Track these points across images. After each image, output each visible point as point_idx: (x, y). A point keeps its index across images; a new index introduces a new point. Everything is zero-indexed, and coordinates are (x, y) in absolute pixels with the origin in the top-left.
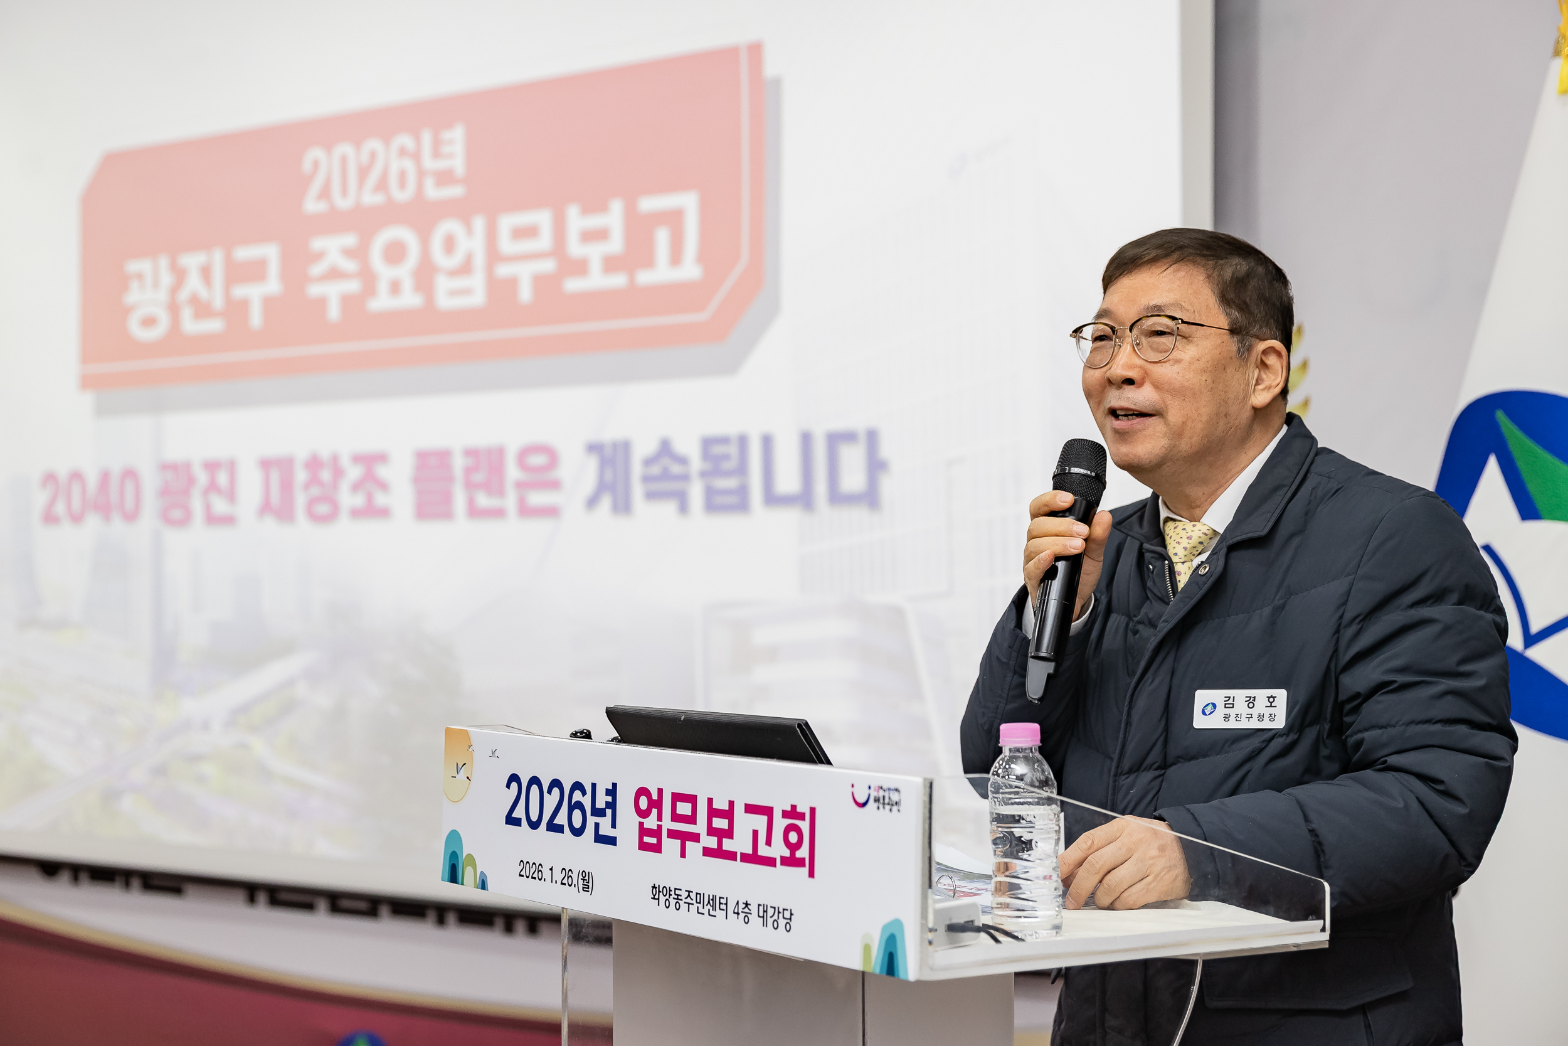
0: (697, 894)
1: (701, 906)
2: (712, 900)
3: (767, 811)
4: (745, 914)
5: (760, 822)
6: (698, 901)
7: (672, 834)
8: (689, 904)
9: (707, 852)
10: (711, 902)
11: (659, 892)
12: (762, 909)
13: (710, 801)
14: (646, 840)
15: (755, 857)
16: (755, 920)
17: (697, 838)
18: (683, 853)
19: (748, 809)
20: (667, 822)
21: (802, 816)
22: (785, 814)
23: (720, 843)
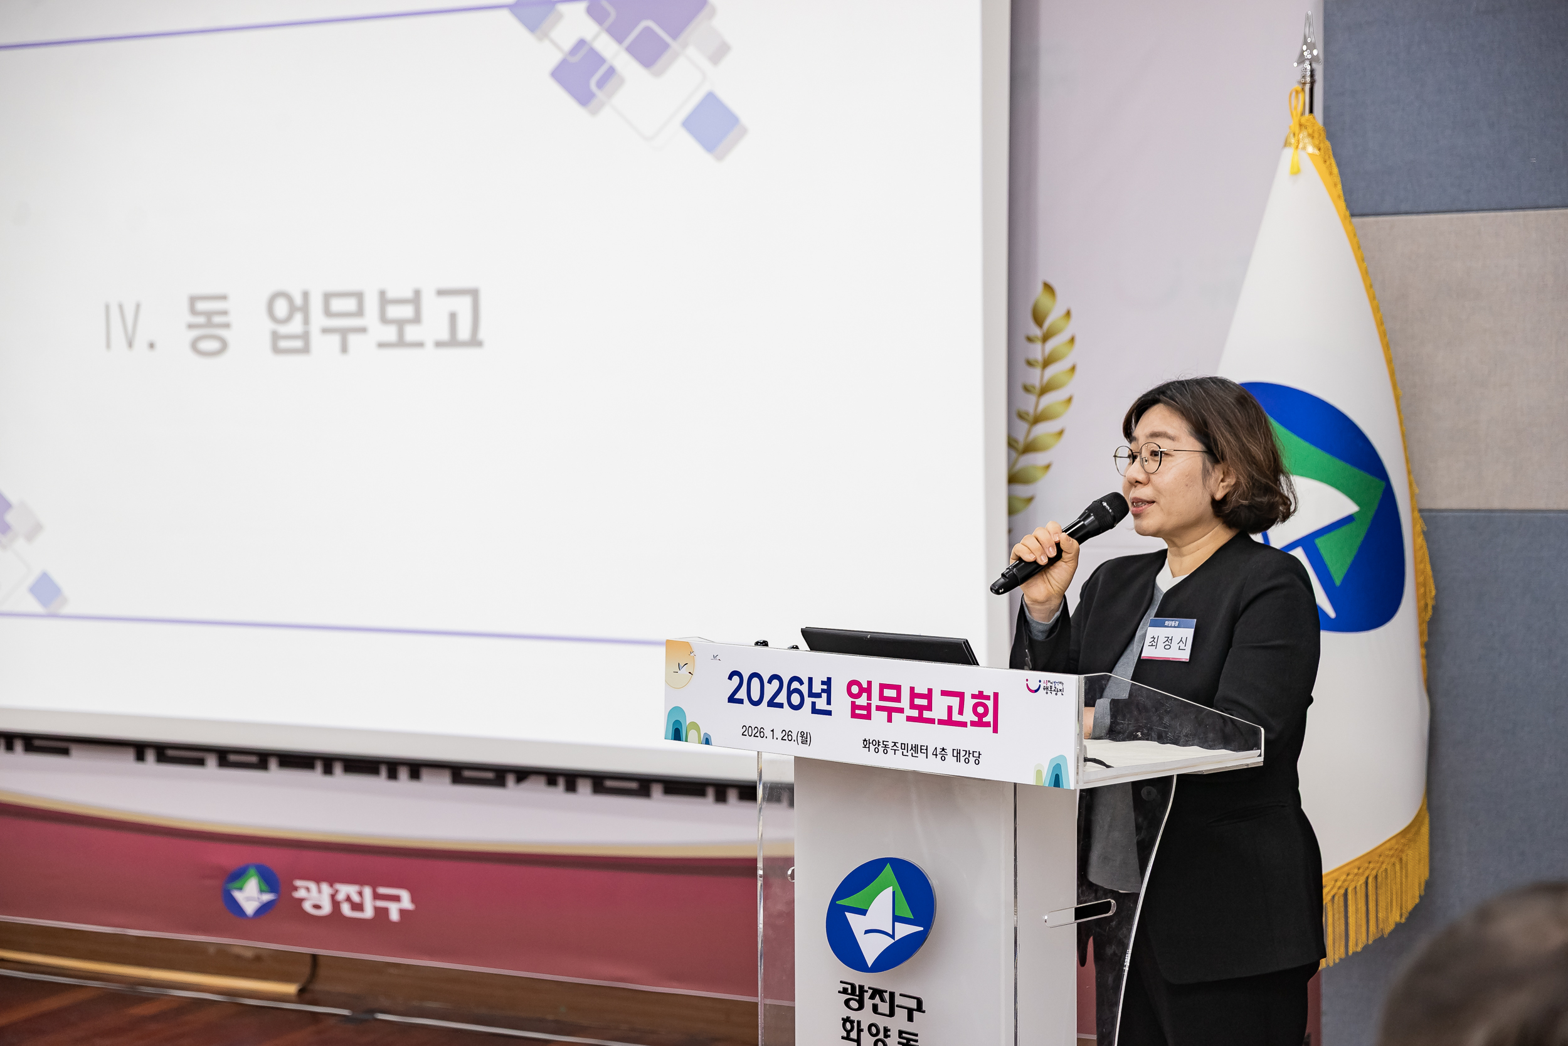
0: (902, 744)
1: (905, 752)
2: (915, 747)
3: (961, 695)
4: (942, 755)
5: (955, 702)
6: (903, 748)
7: (879, 708)
8: (895, 750)
9: (909, 719)
10: (914, 749)
11: (869, 743)
12: (955, 752)
13: (912, 689)
14: (857, 712)
15: (949, 722)
16: (950, 758)
17: (901, 710)
18: (890, 720)
19: (944, 693)
20: (876, 701)
21: (988, 698)
22: (974, 696)
23: (921, 714)
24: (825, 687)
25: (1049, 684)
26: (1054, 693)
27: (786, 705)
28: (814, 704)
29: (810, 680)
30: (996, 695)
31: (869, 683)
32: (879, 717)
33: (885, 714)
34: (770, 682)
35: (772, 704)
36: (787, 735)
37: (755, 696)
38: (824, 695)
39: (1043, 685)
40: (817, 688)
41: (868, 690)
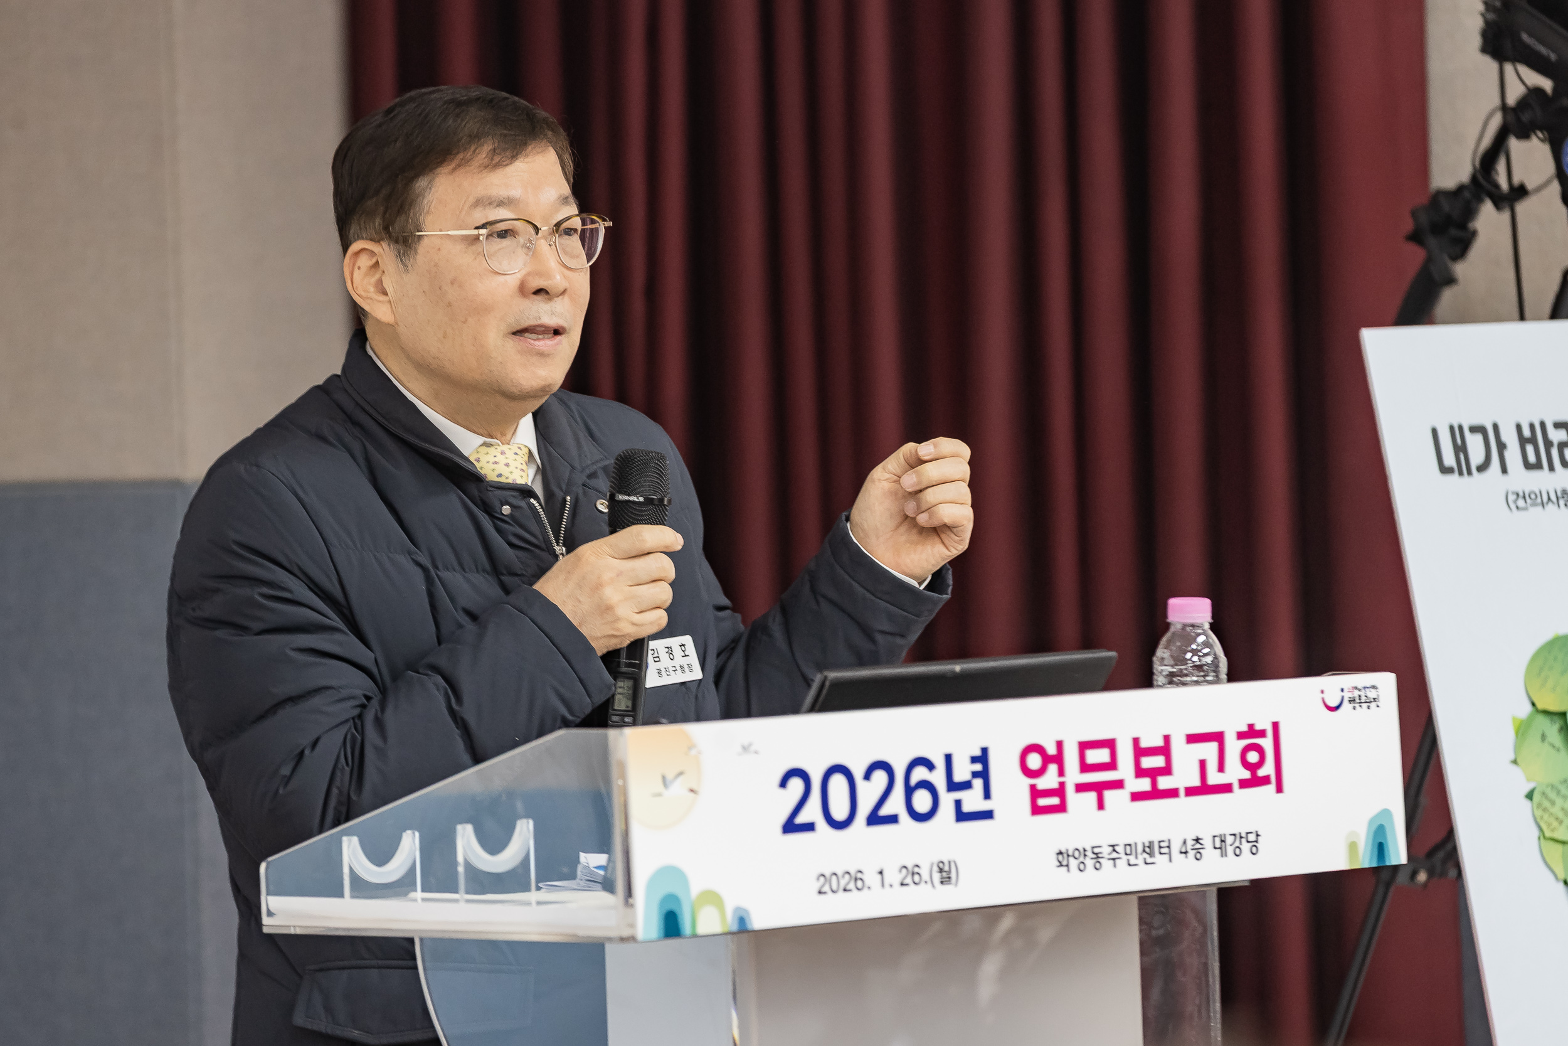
0: (1125, 845)
1: (1129, 859)
2: (1148, 847)
3: (1218, 737)
4: (1195, 851)
5: (1209, 750)
6: (1128, 852)
7: (1081, 788)
8: (1114, 859)
9: (1136, 797)
10: (1146, 850)
11: (1068, 856)
12: (1217, 840)
13: (1136, 741)
14: (1042, 802)
15: (1204, 789)
16: (1209, 853)
17: (1118, 784)
18: (1101, 806)
19: (1192, 739)
20: (1074, 775)
21: (1262, 734)
22: (1241, 736)
23: (1154, 783)
24: (978, 767)
25: (1356, 693)
26: (1365, 705)
27: (904, 816)
28: (958, 803)
29: (948, 758)
30: (1275, 726)
31: (1060, 745)
32: (1081, 803)
33: (1092, 796)
34: (867, 776)
35: (874, 819)
36: (912, 874)
37: (839, 811)
38: (978, 783)
39: (1347, 695)
40: (962, 772)
41: (1058, 759)
